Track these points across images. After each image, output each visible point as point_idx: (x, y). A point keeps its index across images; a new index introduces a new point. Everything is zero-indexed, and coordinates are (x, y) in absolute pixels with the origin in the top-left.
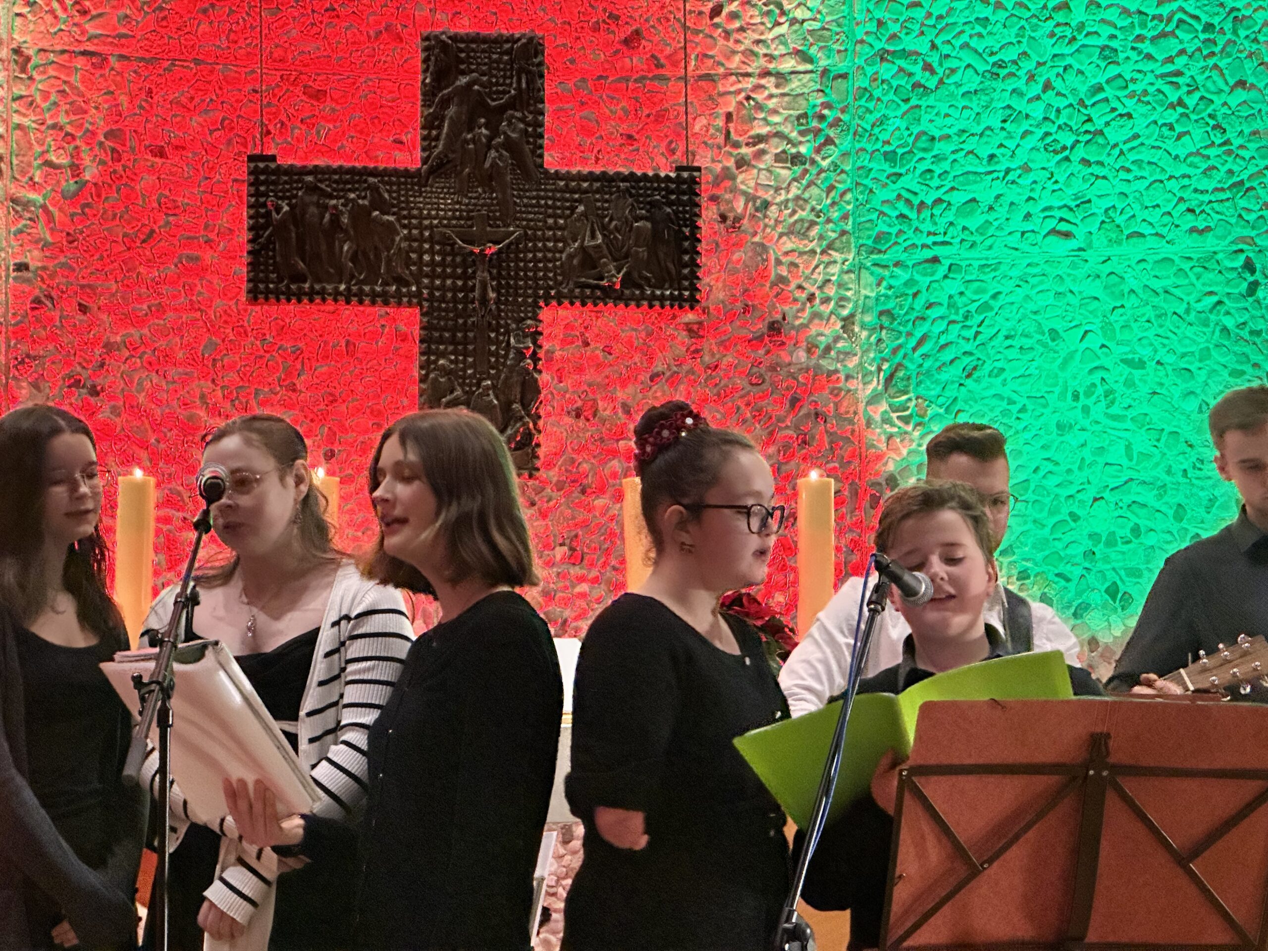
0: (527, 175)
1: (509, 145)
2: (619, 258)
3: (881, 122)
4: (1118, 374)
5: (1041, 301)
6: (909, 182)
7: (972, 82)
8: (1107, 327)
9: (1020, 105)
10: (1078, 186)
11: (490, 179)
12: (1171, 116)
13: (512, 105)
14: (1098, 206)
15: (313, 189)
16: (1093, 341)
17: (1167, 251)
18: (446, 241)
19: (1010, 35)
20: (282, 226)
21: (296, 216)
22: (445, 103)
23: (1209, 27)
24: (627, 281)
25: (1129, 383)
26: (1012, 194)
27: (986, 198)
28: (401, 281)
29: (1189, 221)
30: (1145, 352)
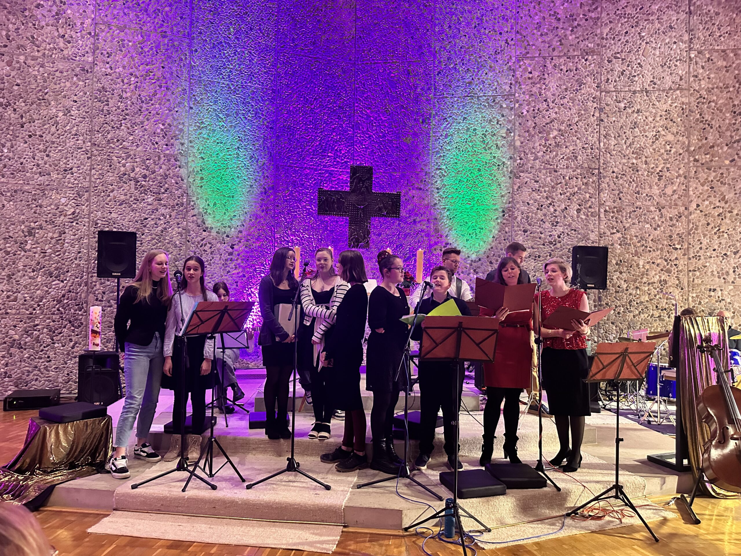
0: (369, 193)
1: (366, 187)
2: (386, 209)
3: (436, 182)
4: (478, 231)
5: (464, 216)
6: (441, 193)
7: (453, 174)
8: (476, 222)
9: (462, 179)
10: (472, 195)
11: (362, 193)
12: (490, 182)
13: (366, 179)
14: (476, 199)
15: (329, 195)
16: (474, 224)
17: (488, 207)
18: (354, 205)
19: (461, 166)
20: (324, 201)
21: (327, 199)
22: (354, 179)
23: (499, 165)
24: (387, 213)
25: (480, 232)
26: (461, 196)
27: (455, 197)
28: (346, 212)
29: (493, 202)
30: (483, 227)
